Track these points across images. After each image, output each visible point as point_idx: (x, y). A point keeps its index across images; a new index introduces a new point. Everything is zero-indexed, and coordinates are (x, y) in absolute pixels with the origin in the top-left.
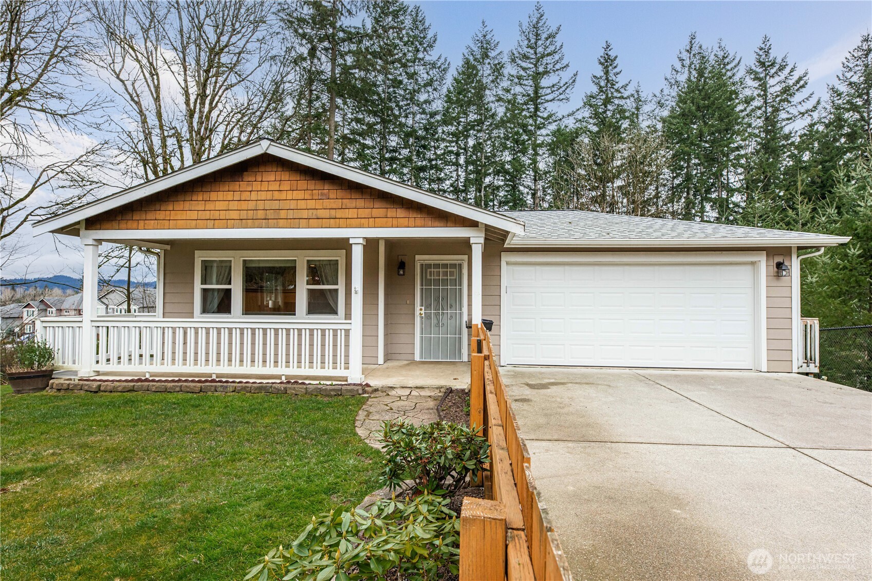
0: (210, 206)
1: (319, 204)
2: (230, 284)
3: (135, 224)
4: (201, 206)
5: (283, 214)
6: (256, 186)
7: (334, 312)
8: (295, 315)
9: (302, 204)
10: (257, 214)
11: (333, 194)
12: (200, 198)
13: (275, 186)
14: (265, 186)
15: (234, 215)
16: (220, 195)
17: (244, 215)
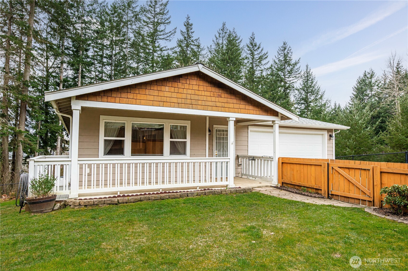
0: (161, 94)
1: (217, 99)
2: (124, 137)
3: (113, 100)
4: (156, 93)
5: (200, 103)
6: (186, 86)
7: (185, 153)
8: (163, 155)
9: (209, 99)
10: (187, 101)
11: (223, 95)
12: (156, 88)
13: (196, 87)
14: (191, 87)
15: (175, 100)
16: (167, 89)
17: (180, 101)
